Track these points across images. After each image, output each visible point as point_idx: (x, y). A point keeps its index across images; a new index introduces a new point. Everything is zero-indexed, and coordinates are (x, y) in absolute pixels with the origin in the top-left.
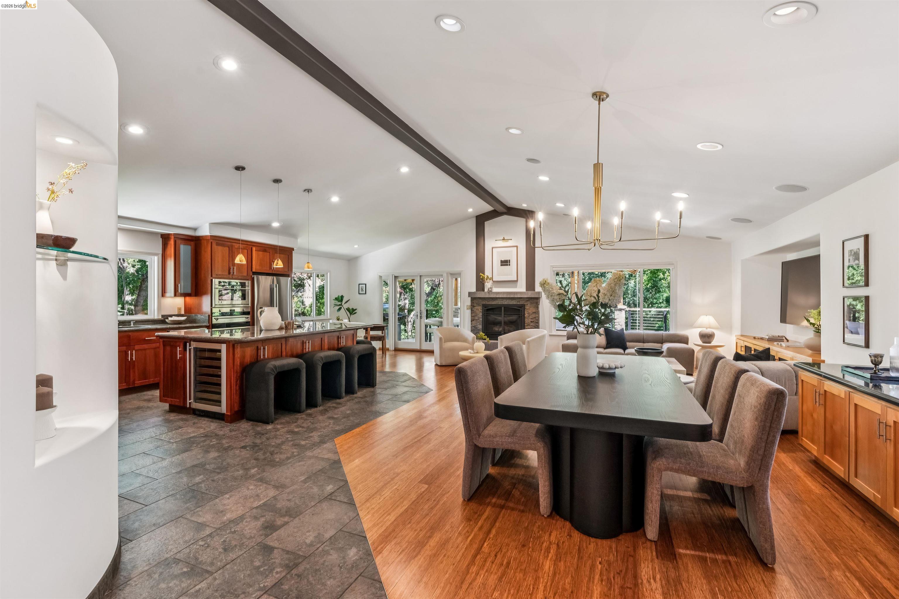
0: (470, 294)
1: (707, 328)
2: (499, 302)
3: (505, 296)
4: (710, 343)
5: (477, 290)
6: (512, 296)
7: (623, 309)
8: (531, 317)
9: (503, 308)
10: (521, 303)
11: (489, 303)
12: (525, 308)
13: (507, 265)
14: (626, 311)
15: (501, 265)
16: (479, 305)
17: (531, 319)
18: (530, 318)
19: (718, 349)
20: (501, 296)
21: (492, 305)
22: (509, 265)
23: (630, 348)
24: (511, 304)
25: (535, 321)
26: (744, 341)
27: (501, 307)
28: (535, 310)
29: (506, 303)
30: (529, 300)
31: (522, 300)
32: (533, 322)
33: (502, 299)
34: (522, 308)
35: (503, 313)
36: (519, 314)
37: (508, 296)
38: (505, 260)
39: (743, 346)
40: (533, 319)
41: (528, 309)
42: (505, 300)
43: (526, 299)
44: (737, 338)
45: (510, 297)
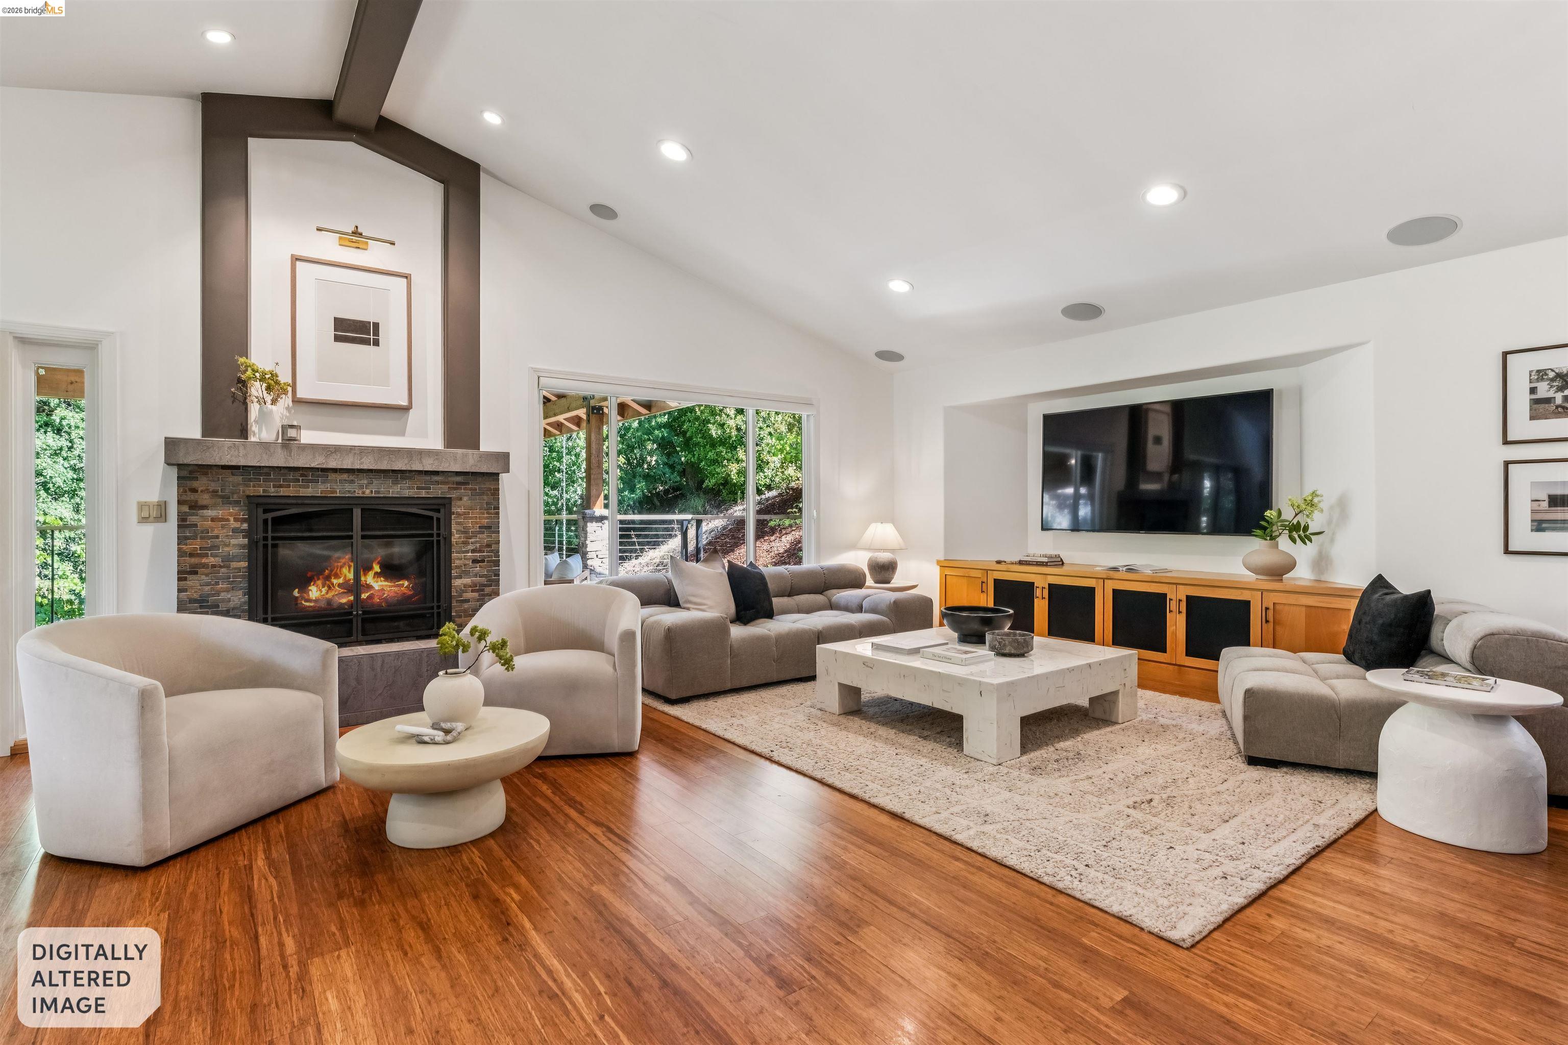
0: (171, 444)
1: (881, 552)
2: (340, 489)
3: (367, 463)
5: (209, 428)
6: (399, 465)
8: (475, 542)
9: (357, 513)
10: (437, 491)
11: (283, 492)
12: (451, 513)
13: (366, 342)
15: (337, 339)
16: (226, 500)
17: (473, 551)
18: (471, 547)
20: (347, 463)
21: (300, 501)
22: (376, 343)
24: (391, 495)
25: (489, 557)
26: (987, 570)
27: (350, 507)
28: (487, 518)
29: (368, 492)
30: (468, 484)
31: (438, 483)
32: (483, 561)
33: (352, 477)
34: (442, 511)
35: (360, 533)
36: (431, 535)
37: (384, 466)
38: (354, 321)
39: (986, 581)
40: (480, 551)
41: (465, 513)
42: (366, 482)
43: (450, 479)
44: (944, 565)
45: (389, 468)
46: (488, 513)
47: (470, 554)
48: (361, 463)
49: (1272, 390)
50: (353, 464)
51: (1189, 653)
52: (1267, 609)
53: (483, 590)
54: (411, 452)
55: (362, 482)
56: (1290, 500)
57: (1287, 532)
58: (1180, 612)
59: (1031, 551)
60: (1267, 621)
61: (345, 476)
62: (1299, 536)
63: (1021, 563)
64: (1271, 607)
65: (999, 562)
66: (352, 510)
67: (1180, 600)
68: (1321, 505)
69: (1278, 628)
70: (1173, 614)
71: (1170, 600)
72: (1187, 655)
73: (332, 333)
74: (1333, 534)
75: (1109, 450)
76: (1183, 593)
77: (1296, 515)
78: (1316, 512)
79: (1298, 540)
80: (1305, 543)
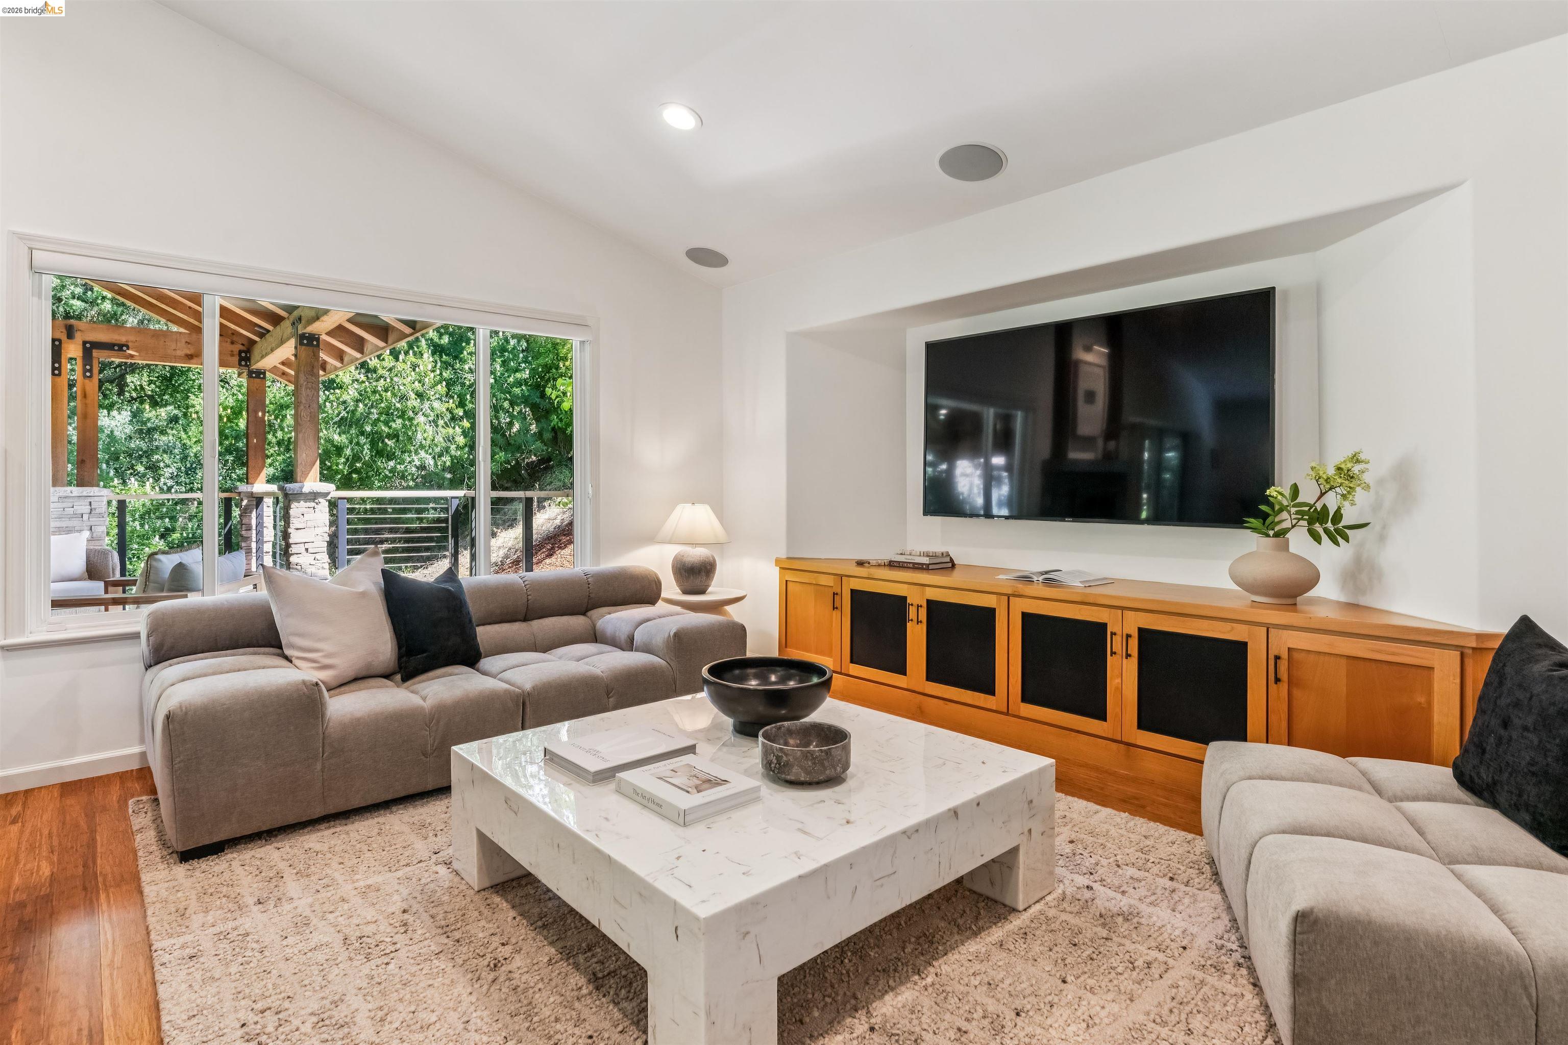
1: (693, 546)
4: (702, 592)
7: (324, 495)
14: (331, 501)
23: (491, 654)
26: (841, 576)
39: (839, 592)
44: (787, 566)
49: (1274, 288)
51: (1142, 725)
52: (1277, 658)
56: (1313, 468)
57: (1305, 523)
58: (1128, 656)
59: (909, 548)
60: (1277, 680)
62: (1326, 531)
63: (892, 565)
64: (1285, 655)
65: (860, 563)
67: (1128, 636)
68: (1367, 478)
69: (1296, 693)
70: (1116, 658)
71: (1113, 634)
72: (1140, 727)
74: (1384, 527)
75: (1029, 409)
76: (1133, 623)
77: (1322, 494)
78: (1358, 489)
79: (1324, 537)
80: (1336, 543)
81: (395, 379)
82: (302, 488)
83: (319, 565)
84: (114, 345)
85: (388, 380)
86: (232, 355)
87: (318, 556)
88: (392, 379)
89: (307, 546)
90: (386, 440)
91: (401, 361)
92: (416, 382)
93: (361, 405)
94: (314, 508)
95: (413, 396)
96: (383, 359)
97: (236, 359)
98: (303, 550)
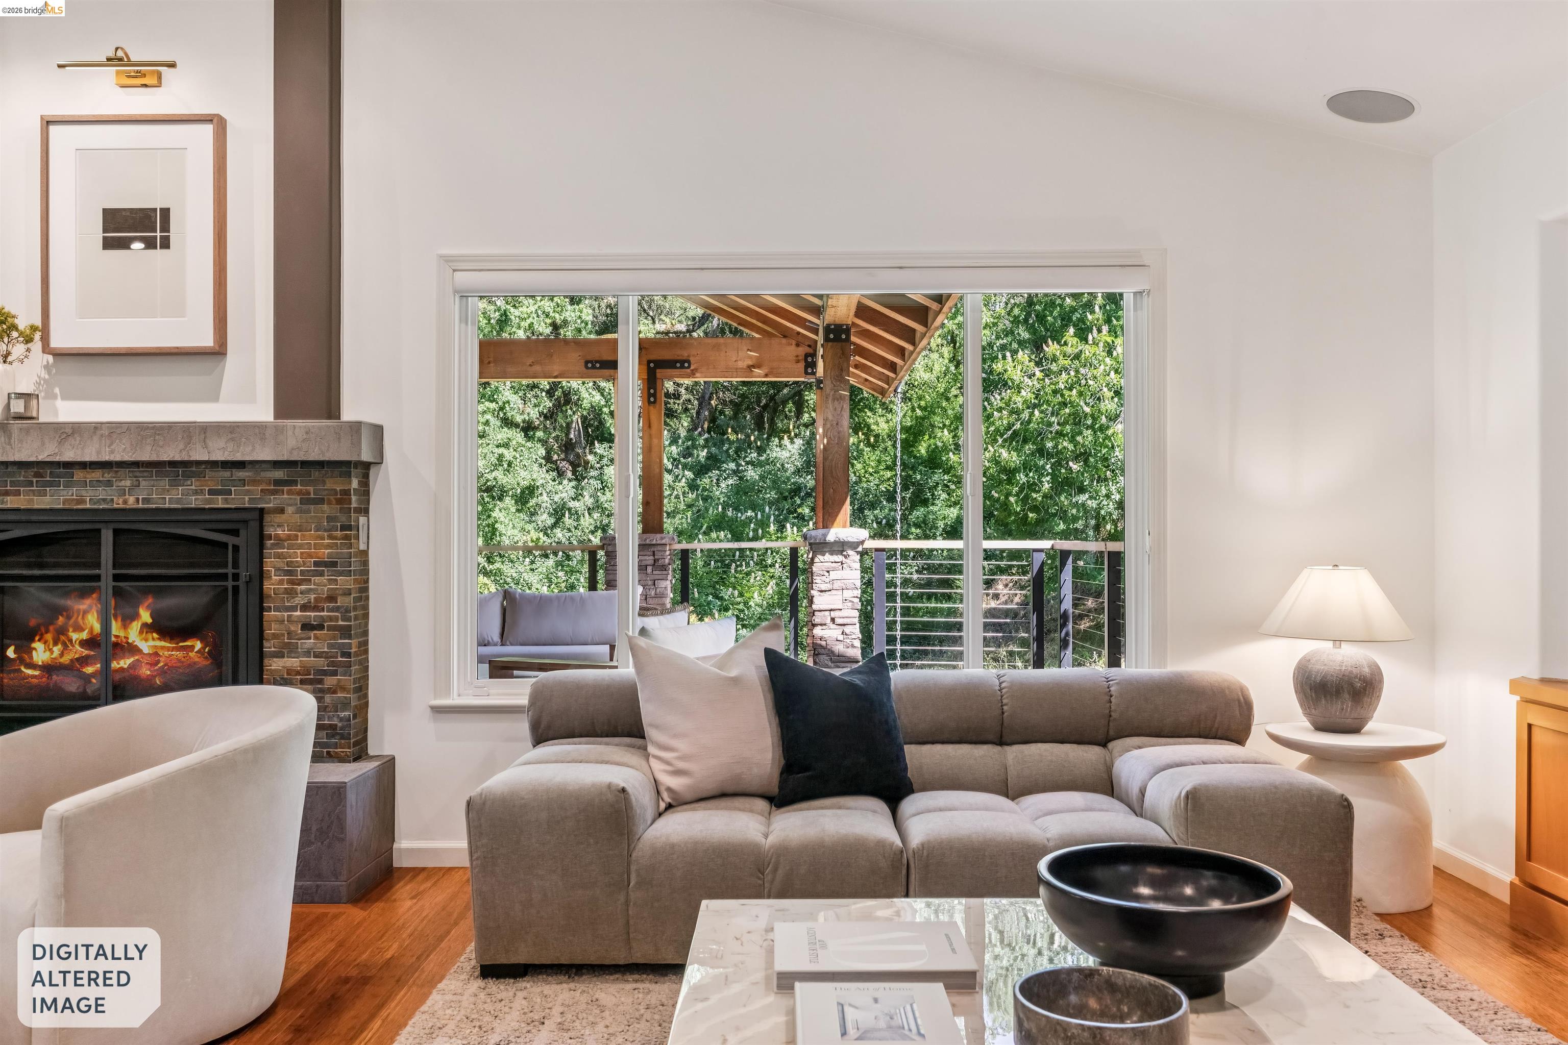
1: (1337, 642)
2: (91, 496)
3: (120, 452)
4: (1355, 730)
6: (170, 453)
7: (854, 545)
8: (308, 591)
9: (107, 537)
10: (239, 496)
12: (262, 538)
13: (148, 242)
14: (863, 554)
15: (106, 242)
17: (304, 608)
18: (299, 600)
19: (1407, 764)
20: (93, 453)
21: (29, 516)
22: (166, 244)
23: (924, 789)
24: (167, 506)
25: (331, 619)
27: (97, 526)
28: (329, 546)
29: (131, 500)
30: (295, 483)
31: (243, 482)
32: (321, 627)
33: (108, 476)
34: (243, 532)
35: (111, 572)
36: (224, 577)
37: (145, 455)
38: (131, 210)
40: (316, 608)
41: (289, 538)
42: (128, 483)
43: (263, 474)
44: (1533, 696)
45: (154, 458)
46: (331, 537)
47: (298, 613)
48: (112, 452)
50: (98, 453)
53: (320, 681)
54: (189, 427)
55: (123, 483)
61: (97, 475)
66: (99, 531)
73: (99, 235)
81: (1082, 370)
82: (825, 535)
83: (848, 641)
84: (677, 361)
85: (1072, 373)
86: (798, 362)
87: (848, 629)
88: (1077, 371)
89: (833, 614)
90: (1071, 464)
91: (1090, 342)
92: (1112, 373)
93: (1037, 412)
94: (842, 564)
95: (1108, 394)
96: (1066, 344)
97: (802, 365)
98: (828, 621)
